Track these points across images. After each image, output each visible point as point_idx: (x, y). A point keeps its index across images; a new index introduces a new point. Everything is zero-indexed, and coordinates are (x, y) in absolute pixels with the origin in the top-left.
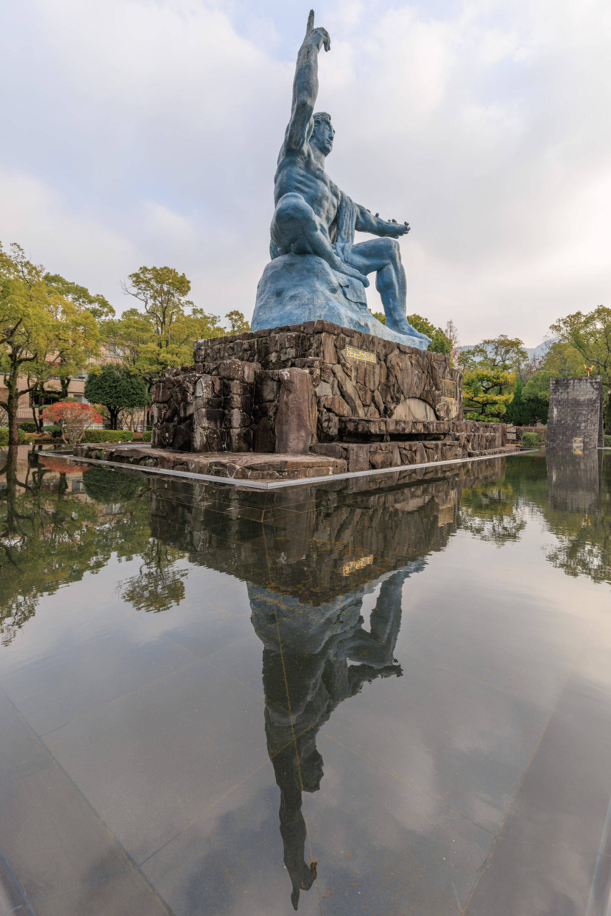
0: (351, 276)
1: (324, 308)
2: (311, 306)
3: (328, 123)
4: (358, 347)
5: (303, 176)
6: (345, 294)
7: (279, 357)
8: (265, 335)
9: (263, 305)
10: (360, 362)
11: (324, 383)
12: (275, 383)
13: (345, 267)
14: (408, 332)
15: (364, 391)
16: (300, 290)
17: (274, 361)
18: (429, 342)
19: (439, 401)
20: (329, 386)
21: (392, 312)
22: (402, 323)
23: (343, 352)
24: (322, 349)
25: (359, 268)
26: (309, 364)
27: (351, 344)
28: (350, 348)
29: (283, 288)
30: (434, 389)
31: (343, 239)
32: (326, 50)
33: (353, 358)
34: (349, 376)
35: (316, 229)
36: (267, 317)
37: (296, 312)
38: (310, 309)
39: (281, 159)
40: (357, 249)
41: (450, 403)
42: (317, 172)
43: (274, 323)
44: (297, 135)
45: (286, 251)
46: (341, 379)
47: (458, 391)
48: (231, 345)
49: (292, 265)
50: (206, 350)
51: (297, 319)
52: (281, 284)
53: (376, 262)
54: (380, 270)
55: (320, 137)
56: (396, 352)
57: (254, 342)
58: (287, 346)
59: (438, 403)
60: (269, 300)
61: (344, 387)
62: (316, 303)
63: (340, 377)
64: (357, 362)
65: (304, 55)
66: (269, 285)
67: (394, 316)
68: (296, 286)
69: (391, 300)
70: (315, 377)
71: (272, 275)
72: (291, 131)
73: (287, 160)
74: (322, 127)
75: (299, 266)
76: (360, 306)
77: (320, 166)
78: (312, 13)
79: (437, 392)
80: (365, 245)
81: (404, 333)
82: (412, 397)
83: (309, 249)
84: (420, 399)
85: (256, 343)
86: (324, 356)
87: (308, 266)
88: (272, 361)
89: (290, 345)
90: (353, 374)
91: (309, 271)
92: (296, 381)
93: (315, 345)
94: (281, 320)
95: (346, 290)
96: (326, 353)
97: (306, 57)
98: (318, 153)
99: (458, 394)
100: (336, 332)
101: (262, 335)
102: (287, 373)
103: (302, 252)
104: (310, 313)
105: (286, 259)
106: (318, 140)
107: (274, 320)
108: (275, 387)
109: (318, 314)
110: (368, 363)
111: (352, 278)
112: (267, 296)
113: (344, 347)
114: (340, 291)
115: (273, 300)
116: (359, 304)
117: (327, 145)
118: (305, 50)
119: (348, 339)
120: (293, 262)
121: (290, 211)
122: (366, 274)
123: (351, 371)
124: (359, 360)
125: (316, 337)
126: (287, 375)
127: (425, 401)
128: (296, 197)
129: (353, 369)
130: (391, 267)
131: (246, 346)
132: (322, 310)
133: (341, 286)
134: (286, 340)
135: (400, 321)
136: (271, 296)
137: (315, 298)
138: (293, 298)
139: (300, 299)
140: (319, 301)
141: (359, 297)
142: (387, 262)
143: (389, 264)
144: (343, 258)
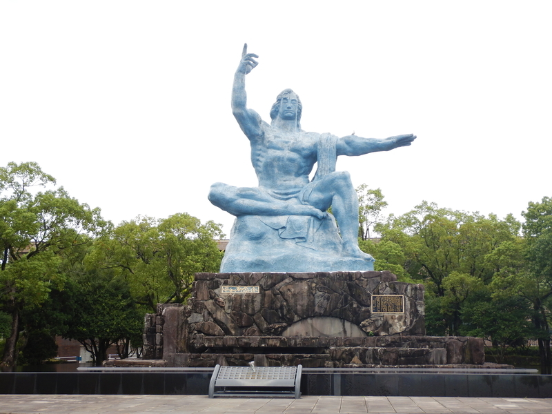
0: (300, 215)
4: (234, 285)
5: (260, 150)
6: (279, 235)
11: (196, 314)
15: (238, 316)
19: (367, 317)
20: (200, 315)
23: (216, 291)
24: (195, 292)
25: (316, 204)
27: (226, 283)
28: (225, 287)
30: (355, 306)
33: (229, 294)
34: (221, 307)
40: (316, 186)
41: (389, 317)
42: (267, 144)
46: (212, 310)
53: (327, 195)
56: (288, 280)
59: (365, 319)
61: (214, 315)
63: (210, 308)
64: (233, 296)
70: (187, 311)
74: (281, 103)
79: (363, 309)
82: (315, 316)
84: (330, 316)
86: (196, 296)
90: (227, 306)
95: (282, 231)
96: (199, 294)
98: (282, 122)
100: (208, 278)
106: (280, 113)
110: (249, 294)
113: (218, 287)
116: (296, 239)
123: (224, 303)
124: (235, 294)
126: (164, 312)
127: (340, 318)
129: (227, 301)
130: (336, 197)
133: (277, 230)
141: (296, 233)
142: (332, 193)
143: (334, 195)
144: (301, 199)
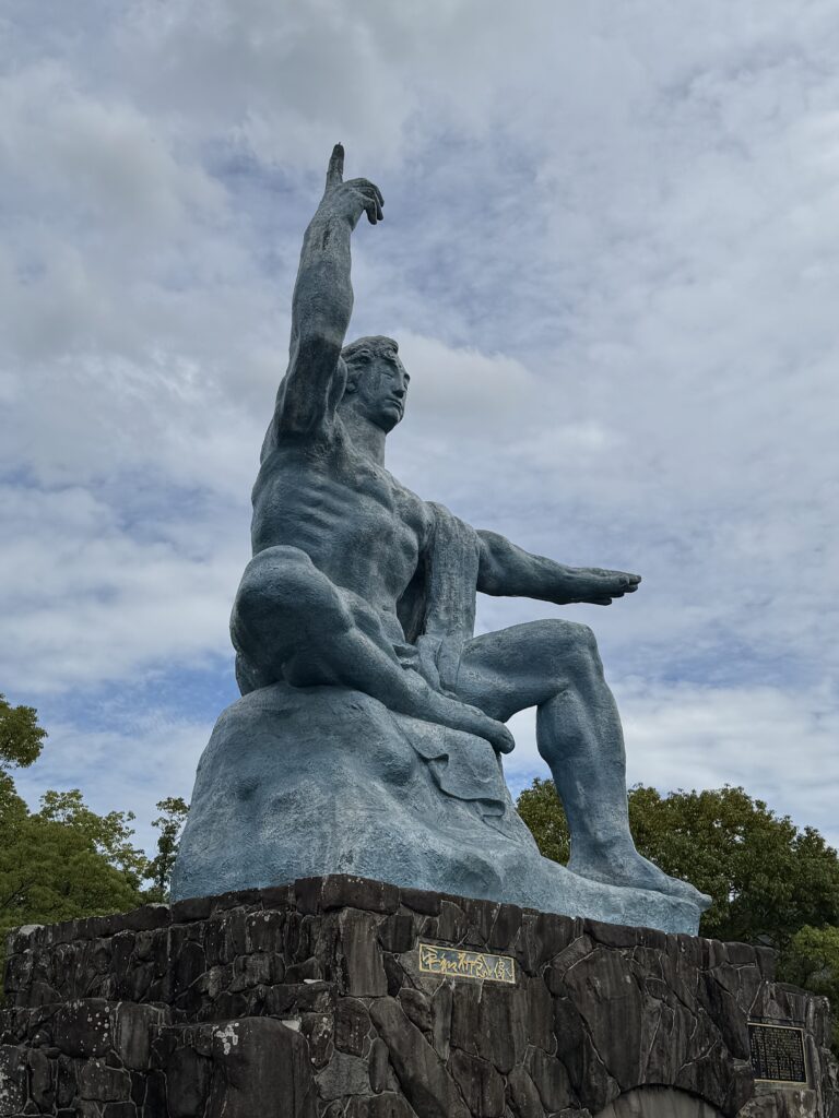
0: (458, 726)
1: (362, 831)
2: (326, 828)
3: (391, 363)
4: (455, 941)
5: (322, 488)
6: (436, 782)
7: (224, 982)
8: (198, 915)
9: (205, 823)
10: (460, 983)
11: (345, 1057)
12: (201, 1064)
13: (443, 702)
14: (636, 875)
15: (474, 1074)
16: (304, 782)
17: (212, 993)
18: (703, 903)
19: (750, 1094)
20: (360, 1064)
21: (587, 820)
22: (617, 850)
23: (405, 959)
24: (339, 956)
25: (484, 703)
26: (303, 1003)
27: (429, 935)
28: (429, 947)
29: (257, 778)
30: (724, 1054)
31: (441, 626)
32: (373, 222)
33: (439, 976)
34: (424, 1030)
35: (342, 626)
36: (211, 858)
37: (287, 844)
38: (323, 836)
39: (268, 453)
40: (477, 651)
41: (789, 1097)
42: (360, 478)
43: (227, 876)
44: (303, 403)
45: (270, 678)
46: (400, 1043)
47: (817, 1059)
48: (105, 943)
49: (283, 715)
50: (36, 959)
51: (289, 865)
52: (255, 766)
53: (530, 683)
54: (543, 702)
55: (370, 393)
56: (581, 945)
57: (165, 934)
58: (249, 949)
59: (745, 1100)
60: (221, 811)
61: (408, 1065)
62: (340, 819)
63: (395, 1034)
64: (453, 987)
65: (318, 240)
66: (221, 767)
67: (592, 830)
68: (290, 770)
69: (578, 783)
70: (316, 1039)
71: (231, 743)
72: (289, 395)
73: (283, 455)
74: (373, 371)
75: (303, 718)
76: (482, 810)
77: (368, 464)
78: (339, 152)
79: (738, 1066)
80: (500, 640)
81: (624, 882)
82: (650, 1087)
83: (328, 673)
84: (676, 1088)
85: (169, 940)
86: (345, 978)
87: (325, 718)
88: (207, 992)
89: (256, 946)
90: (438, 1026)
91: (325, 730)
92: (256, 1054)
93: (321, 946)
94: (246, 867)
95: (438, 768)
96: (352, 968)
97: (321, 244)
98: (366, 428)
99: (817, 1067)
100: (382, 905)
101: (189, 912)
102: (232, 1034)
103: (311, 682)
104: (323, 847)
105: (270, 700)
106: (366, 400)
107: (228, 867)
108: (201, 1076)
109: (344, 850)
110: (490, 986)
111: (459, 733)
112: (215, 799)
113: (409, 946)
114: (420, 777)
115: (230, 811)
116: (478, 804)
117: (390, 410)
118: (320, 230)
119: (420, 922)
120: (286, 707)
121: (272, 592)
122: (504, 718)
123: (432, 1013)
124: (457, 978)
125: (327, 920)
126: (230, 1039)
127: (694, 1095)
128: (289, 556)
129: (438, 1009)
130: (574, 696)
131: (141, 949)
132: (355, 839)
133: (425, 761)
134: (247, 931)
135: (611, 843)
136: (225, 800)
137: (338, 804)
138: (281, 804)
139: (300, 810)
140: (350, 812)
141: (479, 785)
142: (561, 681)
143: (566, 686)
144: (436, 679)
